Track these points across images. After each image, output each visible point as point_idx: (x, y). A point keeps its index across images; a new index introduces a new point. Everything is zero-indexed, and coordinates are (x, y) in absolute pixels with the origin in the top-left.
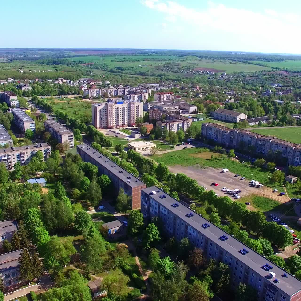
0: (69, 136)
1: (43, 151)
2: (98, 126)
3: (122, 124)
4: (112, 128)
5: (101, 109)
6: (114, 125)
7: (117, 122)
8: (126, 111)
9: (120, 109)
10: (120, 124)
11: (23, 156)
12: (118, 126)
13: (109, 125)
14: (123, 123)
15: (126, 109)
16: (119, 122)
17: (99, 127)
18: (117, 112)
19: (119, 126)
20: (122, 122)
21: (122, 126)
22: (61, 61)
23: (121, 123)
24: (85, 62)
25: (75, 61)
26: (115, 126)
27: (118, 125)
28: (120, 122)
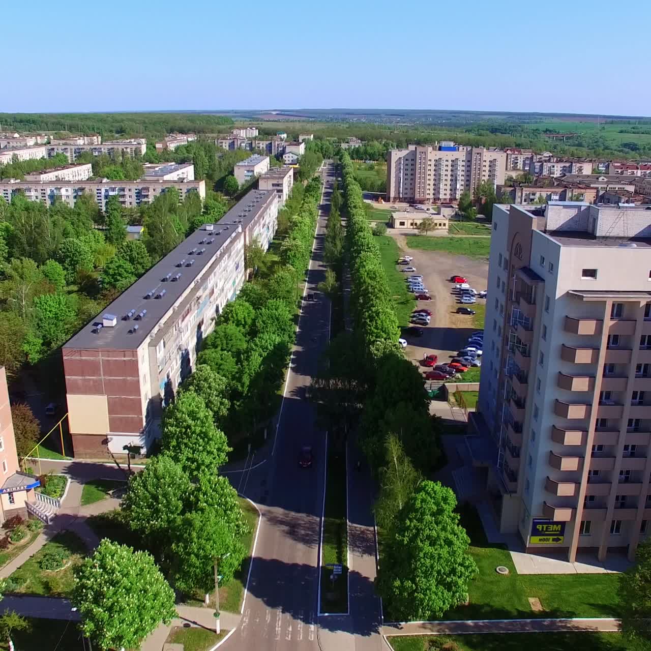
0: (273, 185)
1: (184, 191)
2: (392, 195)
3: (448, 197)
4: (422, 204)
5: (400, 158)
6: (428, 197)
7: (437, 190)
8: (460, 168)
9: (447, 163)
10: (445, 197)
11: (146, 194)
12: (439, 202)
13: (417, 196)
14: (451, 195)
15: (460, 163)
16: (442, 192)
17: (395, 198)
18: (437, 168)
19: (442, 201)
20: (448, 192)
21: (448, 201)
22: (507, 128)
23: (445, 194)
24: (557, 131)
25: (537, 130)
26: (431, 201)
27: (439, 199)
28: (445, 192)
